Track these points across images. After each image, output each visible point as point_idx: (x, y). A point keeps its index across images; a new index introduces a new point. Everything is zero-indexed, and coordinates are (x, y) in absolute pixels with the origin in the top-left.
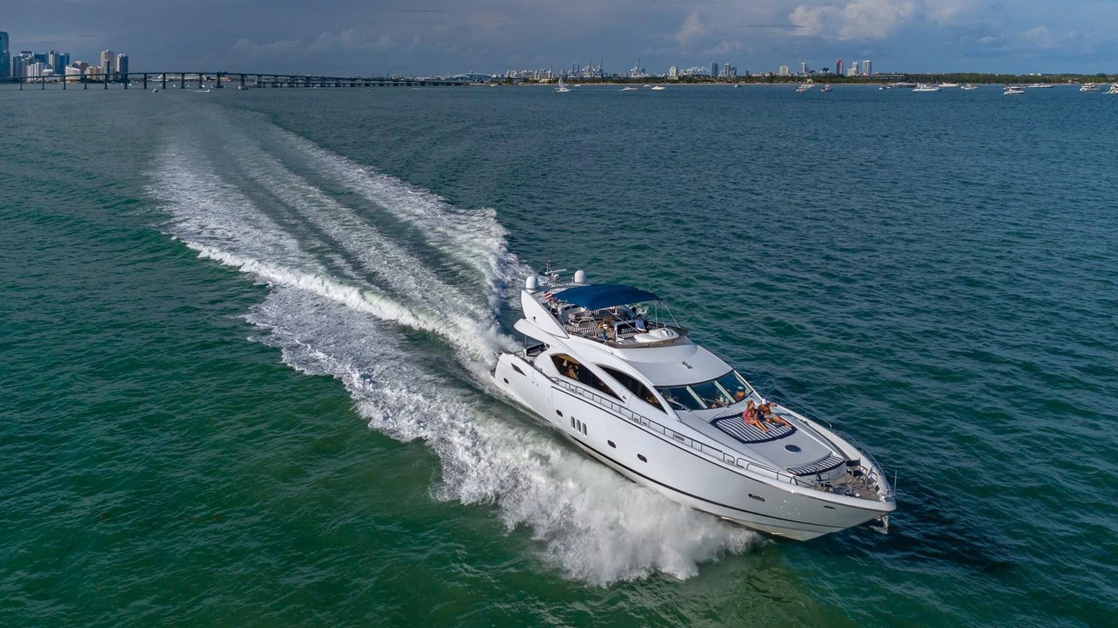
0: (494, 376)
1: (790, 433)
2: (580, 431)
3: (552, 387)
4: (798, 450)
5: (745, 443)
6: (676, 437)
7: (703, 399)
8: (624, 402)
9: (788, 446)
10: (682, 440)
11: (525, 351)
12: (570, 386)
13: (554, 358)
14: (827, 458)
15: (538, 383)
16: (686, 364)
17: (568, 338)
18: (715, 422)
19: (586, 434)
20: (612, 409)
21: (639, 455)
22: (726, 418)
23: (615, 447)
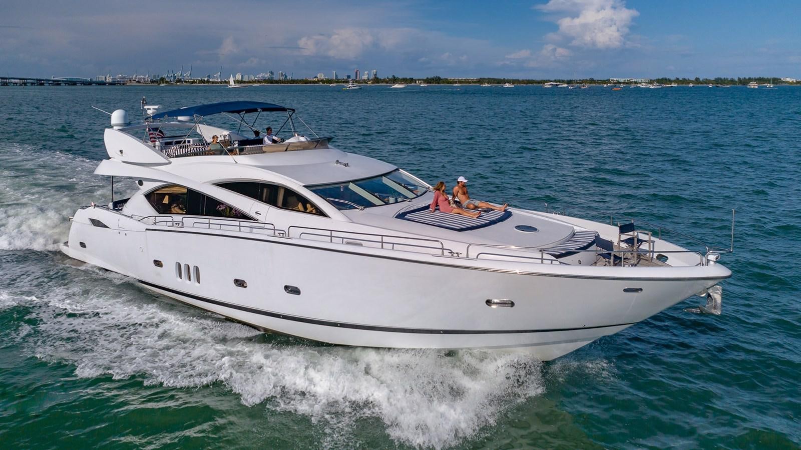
0: (68, 246)
1: (507, 215)
2: (190, 280)
3: (147, 229)
4: (534, 229)
5: (461, 230)
6: (348, 243)
7: (376, 194)
8: (257, 220)
9: (518, 227)
10: (361, 245)
11: (111, 205)
12: (173, 222)
13: (149, 196)
14: (574, 234)
15: (126, 232)
16: (341, 163)
17: (170, 163)
18: (401, 216)
19: (198, 281)
20: (240, 231)
21: (286, 288)
22: (414, 211)
23: (246, 287)
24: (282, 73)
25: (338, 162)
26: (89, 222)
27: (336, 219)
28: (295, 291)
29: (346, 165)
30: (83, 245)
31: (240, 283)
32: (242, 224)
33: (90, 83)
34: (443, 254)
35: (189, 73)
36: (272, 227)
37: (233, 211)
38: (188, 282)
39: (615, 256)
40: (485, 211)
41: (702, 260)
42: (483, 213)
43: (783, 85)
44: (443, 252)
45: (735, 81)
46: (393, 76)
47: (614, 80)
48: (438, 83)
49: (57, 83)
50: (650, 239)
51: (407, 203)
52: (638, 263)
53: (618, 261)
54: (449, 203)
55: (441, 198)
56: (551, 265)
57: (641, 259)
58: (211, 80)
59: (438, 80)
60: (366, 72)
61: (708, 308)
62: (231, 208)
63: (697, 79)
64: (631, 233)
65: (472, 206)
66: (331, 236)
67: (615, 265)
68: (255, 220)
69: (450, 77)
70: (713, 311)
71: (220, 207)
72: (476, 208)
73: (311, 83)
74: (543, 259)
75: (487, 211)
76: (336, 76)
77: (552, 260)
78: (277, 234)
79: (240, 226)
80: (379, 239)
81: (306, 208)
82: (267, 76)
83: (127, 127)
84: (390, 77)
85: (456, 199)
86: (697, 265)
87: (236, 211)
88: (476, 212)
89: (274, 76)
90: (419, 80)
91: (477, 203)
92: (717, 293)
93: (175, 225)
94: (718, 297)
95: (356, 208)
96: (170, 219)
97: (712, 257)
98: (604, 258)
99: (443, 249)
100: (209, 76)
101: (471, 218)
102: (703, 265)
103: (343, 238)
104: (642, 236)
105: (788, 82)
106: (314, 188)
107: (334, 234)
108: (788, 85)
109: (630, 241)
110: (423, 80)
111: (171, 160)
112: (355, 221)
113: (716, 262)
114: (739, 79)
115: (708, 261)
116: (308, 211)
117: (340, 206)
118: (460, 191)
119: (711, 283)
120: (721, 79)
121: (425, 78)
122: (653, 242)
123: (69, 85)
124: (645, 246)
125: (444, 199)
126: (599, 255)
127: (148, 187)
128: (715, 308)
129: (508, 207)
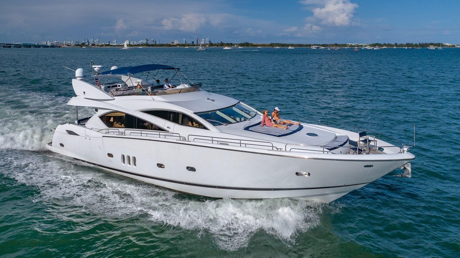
0: (51, 146)
1: (301, 128)
2: (130, 164)
3: (103, 136)
4: (316, 135)
5: (279, 136)
6: (221, 144)
7: (232, 117)
8: (168, 131)
9: (308, 134)
10: (228, 145)
11: (76, 122)
12: (119, 132)
13: (102, 118)
14: (336, 137)
15: (90, 138)
16: (210, 99)
17: (114, 99)
18: (247, 129)
19: (135, 165)
20: (160, 137)
21: (188, 168)
22: (253, 126)
23: (164, 168)
24: (153, 40)
25: (208, 99)
26: (66, 132)
27: (213, 131)
28: (192, 169)
29: (213, 101)
30: (62, 145)
31: (160, 166)
32: (161, 133)
33: (39, 46)
34: (273, 149)
35: (97, 40)
36: (178, 135)
37: (154, 127)
38: (129, 165)
39: (359, 149)
40: (289, 125)
41: (401, 150)
42: (289, 127)
43: (445, 47)
44: (273, 148)
45: (418, 45)
46: (221, 42)
47: (349, 45)
48: (248, 46)
49: (19, 46)
50: (374, 139)
51: (247, 122)
52: (369, 152)
53: (360, 152)
54: (271, 121)
55: (267, 119)
56: (328, 154)
57: (371, 150)
58: (111, 44)
59: (247, 44)
60: (203, 40)
61: (405, 174)
62: (152, 125)
63: (396, 44)
64: (365, 137)
65: (282, 123)
66: (212, 140)
67: (359, 153)
68: (167, 131)
69: (255, 43)
70: (407, 176)
71: (145, 124)
72: (284, 124)
73: (172, 46)
74: (324, 151)
75: (291, 125)
76: (185, 42)
77: (328, 152)
78: (181, 139)
79: (160, 135)
80: (239, 141)
81: (193, 125)
82: (145, 42)
83: (85, 78)
84: (219, 43)
85: (274, 119)
86: (399, 153)
87: (155, 126)
88: (285, 126)
89: (149, 42)
90: (236, 44)
91: (285, 121)
92: (409, 167)
93: (120, 134)
94: (409, 169)
95: (223, 125)
96: (117, 131)
97: (406, 149)
98: (353, 150)
99: (273, 147)
100: (109, 42)
101: (283, 129)
102: (401, 153)
103: (218, 141)
104: (370, 138)
105: (447, 46)
106: (199, 114)
107: (214, 139)
108: (448, 47)
109: (365, 141)
110: (239, 44)
111: (115, 97)
112: (223, 132)
113: (408, 151)
114: (420, 44)
115: (404, 151)
116: (194, 126)
117: (214, 124)
118: (275, 115)
119: (406, 162)
120: (409, 44)
121: (240, 43)
122: (376, 141)
123: (26, 47)
124: (372, 143)
125: (268, 119)
126: (351, 148)
127: (101, 112)
128: (408, 174)
129: (301, 123)
